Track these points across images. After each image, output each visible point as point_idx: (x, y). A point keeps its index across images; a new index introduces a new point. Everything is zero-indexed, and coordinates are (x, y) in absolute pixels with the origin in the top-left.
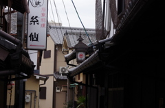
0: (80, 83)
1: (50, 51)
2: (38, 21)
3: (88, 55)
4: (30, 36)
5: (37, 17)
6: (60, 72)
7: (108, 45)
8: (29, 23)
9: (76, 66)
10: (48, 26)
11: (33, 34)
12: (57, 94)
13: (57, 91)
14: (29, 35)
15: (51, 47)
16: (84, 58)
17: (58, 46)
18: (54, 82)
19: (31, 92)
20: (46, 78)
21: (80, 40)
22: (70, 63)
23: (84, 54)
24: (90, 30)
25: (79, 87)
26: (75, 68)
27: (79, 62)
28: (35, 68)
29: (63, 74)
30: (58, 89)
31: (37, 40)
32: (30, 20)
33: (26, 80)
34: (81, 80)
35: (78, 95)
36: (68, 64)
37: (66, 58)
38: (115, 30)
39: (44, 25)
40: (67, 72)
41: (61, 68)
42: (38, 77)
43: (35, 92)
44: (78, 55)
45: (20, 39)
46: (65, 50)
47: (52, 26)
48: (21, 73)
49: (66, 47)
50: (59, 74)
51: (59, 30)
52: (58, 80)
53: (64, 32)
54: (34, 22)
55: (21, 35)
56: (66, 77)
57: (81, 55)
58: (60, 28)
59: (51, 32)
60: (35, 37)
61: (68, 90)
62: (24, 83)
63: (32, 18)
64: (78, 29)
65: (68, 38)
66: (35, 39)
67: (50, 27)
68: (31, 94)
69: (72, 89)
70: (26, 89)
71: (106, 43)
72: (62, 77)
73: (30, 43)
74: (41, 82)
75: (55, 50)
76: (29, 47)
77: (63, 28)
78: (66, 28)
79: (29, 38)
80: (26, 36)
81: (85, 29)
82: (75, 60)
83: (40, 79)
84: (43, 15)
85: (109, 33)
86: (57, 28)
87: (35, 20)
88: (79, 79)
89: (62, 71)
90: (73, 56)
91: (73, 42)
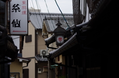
0: (60, 64)
1: (31, 36)
2: (19, 9)
3: (66, 39)
4: (13, 23)
5: (18, 5)
6: (41, 55)
7: (85, 29)
8: (11, 10)
9: (55, 49)
10: (29, 13)
11: (16, 21)
12: (39, 75)
13: (39, 72)
14: (11, 22)
15: (32, 32)
16: (63, 41)
17: (38, 31)
18: (36, 64)
19: (16, 74)
20: (28, 61)
21: (59, 25)
22: (50, 46)
23: (63, 38)
24: (67, 15)
25: (59, 68)
26: (54, 50)
27: (58, 45)
28: (19, 52)
29: (44, 57)
30: (40, 70)
31: (19, 26)
32: (12, 8)
33: (10, 63)
34: (61, 61)
35: (58, 76)
36: (48, 47)
37: (46, 42)
38: (90, 15)
39: (25, 12)
40: (47, 54)
41: (42, 50)
42: (21, 60)
43: (19, 74)
44: (58, 38)
45: (4, 26)
46: (45, 34)
47: (32, 12)
48: (6, 57)
49: (46, 31)
50: (40, 56)
51: (38, 16)
52: (39, 62)
53: (43, 17)
54: (16, 9)
55: (4, 22)
56: (46, 59)
57: (60, 39)
58: (39, 14)
59: (32, 18)
60: (17, 24)
61: (49, 71)
62: (9, 66)
63: (14, 6)
64: (56, 15)
65: (47, 23)
66: (17, 25)
67: (30, 14)
68: (15, 76)
69: (52, 70)
70: (11, 72)
71: (83, 27)
72: (42, 59)
73: (13, 29)
74: (24, 64)
75: (36, 35)
76: (12, 33)
77: (42, 14)
78: (45, 14)
79: (11, 25)
80: (9, 23)
81: (62, 15)
82: (55, 43)
83: (23, 61)
84: (24, 3)
85: (85, 17)
86: (36, 14)
87: (16, 8)
88: (59, 60)
89: (42, 53)
90: (53, 40)
91: (52, 26)
